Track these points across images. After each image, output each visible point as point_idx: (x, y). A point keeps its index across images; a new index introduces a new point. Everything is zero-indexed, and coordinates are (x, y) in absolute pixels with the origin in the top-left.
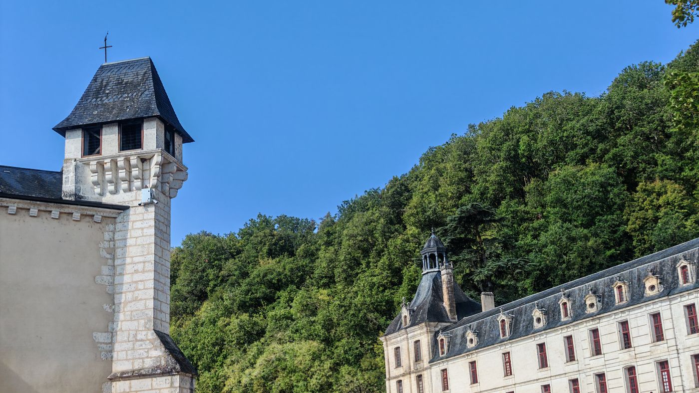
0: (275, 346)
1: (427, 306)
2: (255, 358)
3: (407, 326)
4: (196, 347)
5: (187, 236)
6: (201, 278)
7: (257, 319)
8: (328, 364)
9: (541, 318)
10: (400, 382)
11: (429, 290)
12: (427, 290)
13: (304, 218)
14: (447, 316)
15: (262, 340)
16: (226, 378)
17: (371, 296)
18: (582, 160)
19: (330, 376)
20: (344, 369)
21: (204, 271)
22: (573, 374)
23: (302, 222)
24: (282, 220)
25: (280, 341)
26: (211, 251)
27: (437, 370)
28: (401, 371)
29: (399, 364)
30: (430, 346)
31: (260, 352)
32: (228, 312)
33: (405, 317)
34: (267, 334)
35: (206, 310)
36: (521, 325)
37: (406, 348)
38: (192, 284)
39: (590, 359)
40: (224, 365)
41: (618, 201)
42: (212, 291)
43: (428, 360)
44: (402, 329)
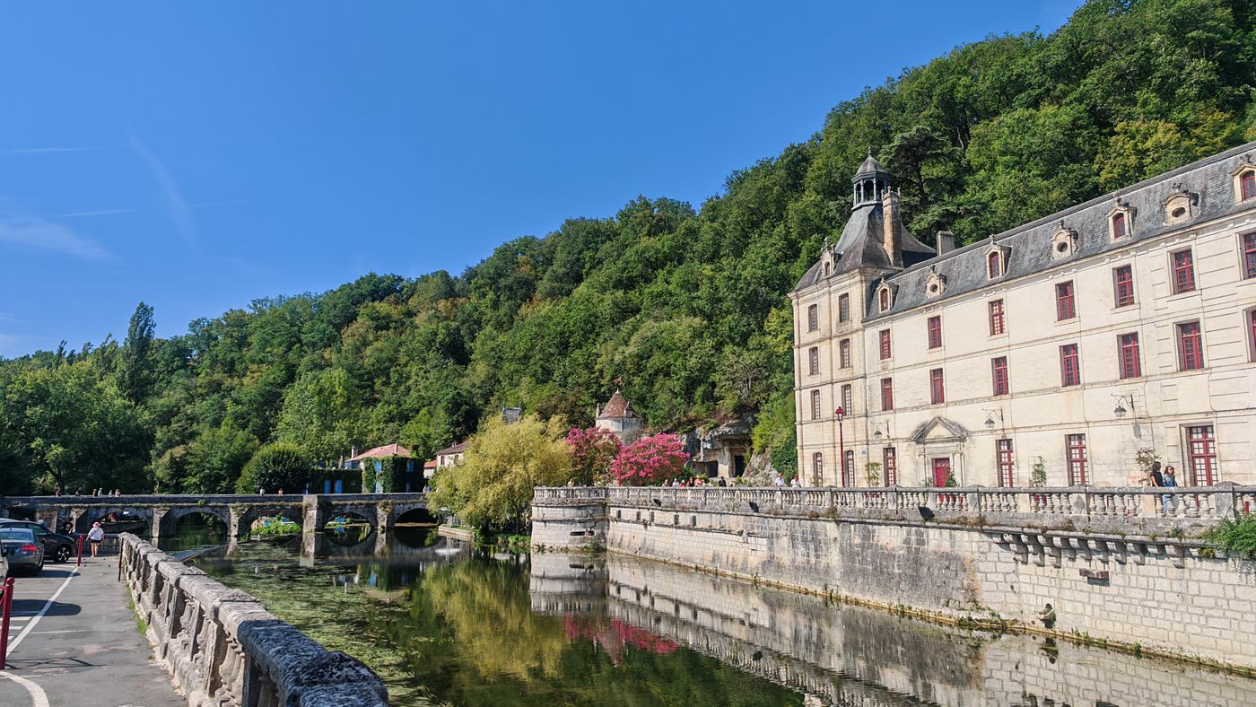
0: (650, 323)
1: (861, 249)
2: (630, 334)
3: (828, 276)
4: (568, 323)
5: (567, 220)
6: (578, 260)
7: (633, 295)
8: (710, 342)
9: (1068, 244)
10: (814, 350)
11: (862, 228)
12: (859, 229)
13: (685, 201)
14: (889, 260)
15: (638, 317)
16: (598, 356)
17: (763, 268)
18: (1035, 104)
19: (712, 355)
20: (727, 349)
21: (581, 252)
22: (1128, 325)
23: (683, 205)
24: (663, 203)
25: (656, 319)
26: (589, 233)
27: (873, 333)
28: (816, 335)
29: (813, 326)
30: (864, 300)
31: (635, 329)
32: (604, 290)
33: (828, 264)
34: (643, 312)
35: (582, 290)
36: (1026, 258)
37: (827, 305)
38: (568, 266)
39: (1169, 299)
40: (597, 343)
41: (1087, 148)
42: (587, 274)
43: (861, 319)
44: (822, 280)
